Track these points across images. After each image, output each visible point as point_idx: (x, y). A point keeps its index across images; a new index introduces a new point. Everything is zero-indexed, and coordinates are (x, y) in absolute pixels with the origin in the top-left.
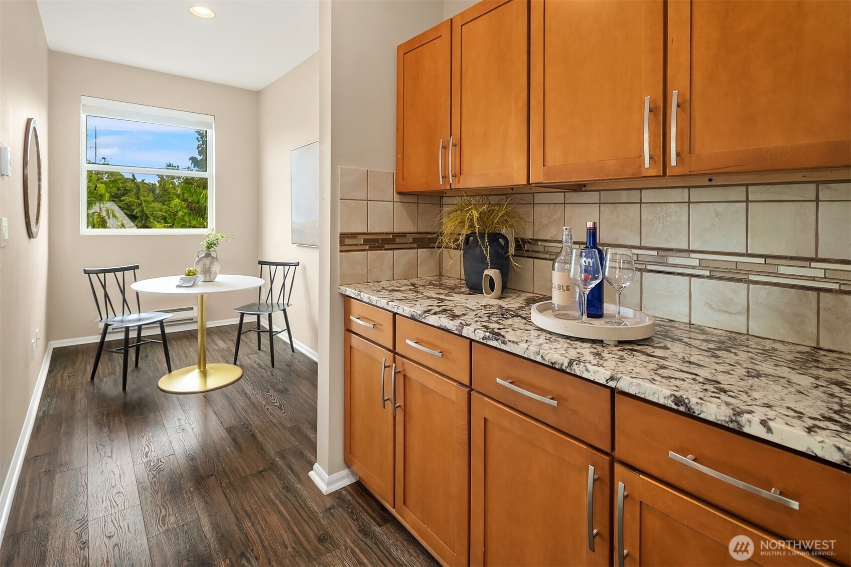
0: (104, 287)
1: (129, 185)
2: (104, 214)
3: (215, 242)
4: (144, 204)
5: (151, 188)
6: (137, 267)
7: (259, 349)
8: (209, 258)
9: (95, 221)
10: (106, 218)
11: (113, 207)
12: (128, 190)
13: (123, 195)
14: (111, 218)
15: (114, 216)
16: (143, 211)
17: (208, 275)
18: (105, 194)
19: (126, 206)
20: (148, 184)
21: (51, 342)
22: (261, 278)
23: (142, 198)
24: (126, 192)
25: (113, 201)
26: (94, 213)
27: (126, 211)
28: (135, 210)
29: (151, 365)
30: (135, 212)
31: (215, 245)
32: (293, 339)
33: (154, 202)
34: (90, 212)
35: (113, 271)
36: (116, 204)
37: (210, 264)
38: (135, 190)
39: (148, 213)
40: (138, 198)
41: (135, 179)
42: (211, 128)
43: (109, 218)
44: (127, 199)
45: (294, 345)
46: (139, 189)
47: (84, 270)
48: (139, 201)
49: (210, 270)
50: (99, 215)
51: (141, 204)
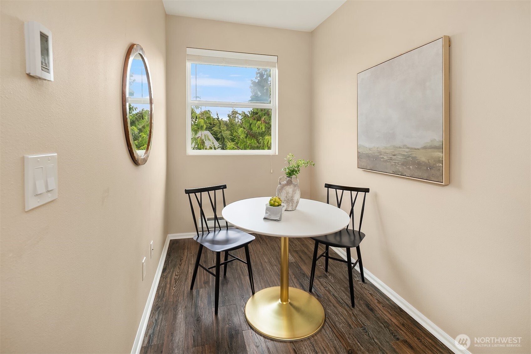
0: (200, 205)
1: (216, 121)
2: (203, 138)
3: (296, 169)
4: (222, 131)
5: (226, 124)
6: (225, 187)
7: (326, 270)
8: (292, 186)
9: (199, 142)
10: (205, 140)
11: (208, 133)
12: (215, 124)
13: (213, 127)
14: (207, 141)
15: (209, 139)
16: (222, 135)
17: (291, 204)
18: (204, 126)
19: (214, 133)
20: (224, 121)
21: (169, 235)
22: (328, 203)
23: (222, 129)
24: (214, 125)
25: (209, 130)
26: (198, 137)
27: (214, 136)
28: (218, 135)
29: (236, 277)
30: (218, 136)
31: (296, 172)
32: (365, 269)
33: (226, 131)
34: (197, 136)
35: (207, 190)
36: (210, 132)
37: (293, 193)
38: (218, 125)
39: (224, 137)
40: (220, 128)
41: (219, 118)
42: (275, 67)
43: (206, 140)
44: (215, 129)
45: (365, 275)
46: (220, 123)
47: (185, 190)
48: (220, 130)
49: (292, 199)
50: (201, 138)
51: (221, 132)
